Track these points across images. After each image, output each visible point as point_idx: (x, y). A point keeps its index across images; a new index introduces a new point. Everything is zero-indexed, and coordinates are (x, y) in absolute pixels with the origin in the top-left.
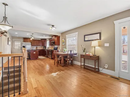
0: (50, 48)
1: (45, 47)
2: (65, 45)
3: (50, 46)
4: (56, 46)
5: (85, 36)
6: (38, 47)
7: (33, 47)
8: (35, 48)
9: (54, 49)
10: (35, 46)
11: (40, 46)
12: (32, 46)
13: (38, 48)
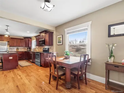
0: (37, 49)
1: (30, 48)
2: (62, 44)
3: (37, 47)
4: (46, 47)
5: (110, 26)
6: (20, 48)
7: (12, 48)
8: (14, 50)
9: (44, 51)
10: (14, 46)
11: (22, 46)
12: (10, 46)
13: (20, 50)
